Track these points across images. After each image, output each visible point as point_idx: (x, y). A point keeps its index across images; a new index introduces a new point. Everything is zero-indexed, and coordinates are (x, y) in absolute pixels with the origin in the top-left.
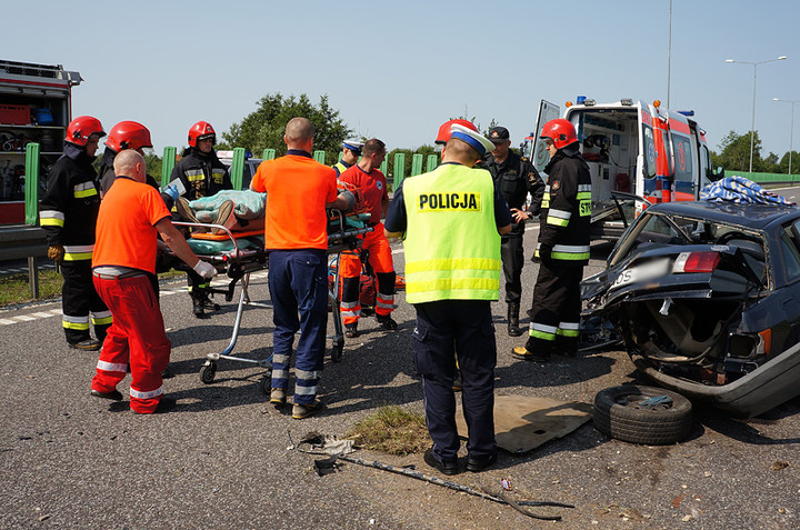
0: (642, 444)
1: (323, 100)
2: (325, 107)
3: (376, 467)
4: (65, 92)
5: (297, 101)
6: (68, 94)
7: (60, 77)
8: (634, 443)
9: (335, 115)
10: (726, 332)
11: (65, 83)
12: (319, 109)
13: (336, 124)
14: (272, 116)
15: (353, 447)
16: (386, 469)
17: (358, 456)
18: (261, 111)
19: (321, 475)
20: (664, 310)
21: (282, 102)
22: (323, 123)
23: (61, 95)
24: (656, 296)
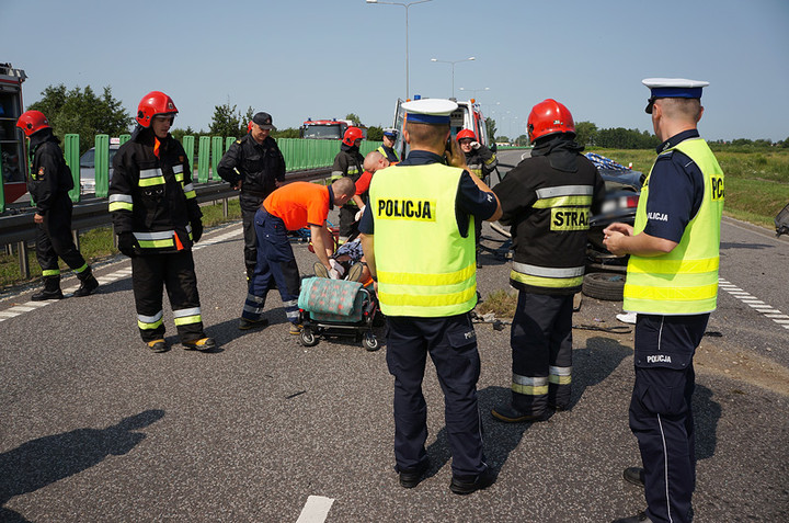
1: (106, 91)
2: (108, 98)
4: (17, 88)
5: (82, 91)
6: (19, 89)
7: (11, 74)
9: (118, 104)
11: (16, 79)
12: (103, 99)
13: (120, 112)
14: (58, 105)
18: (46, 100)
21: (67, 93)
23: (14, 90)
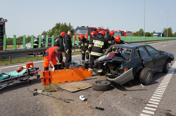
0: (99, 91)
2: (70, 25)
3: (42, 94)
5: (64, 24)
6: (4, 24)
7: (2, 20)
8: (98, 91)
9: (72, 27)
10: (118, 69)
11: (3, 21)
12: (69, 26)
13: (72, 29)
14: (58, 27)
15: (43, 91)
16: (43, 94)
17: (43, 93)
18: (56, 26)
19: (34, 96)
20: (104, 64)
21: (61, 25)
22: (69, 29)
23: (2, 24)
24: (103, 62)
